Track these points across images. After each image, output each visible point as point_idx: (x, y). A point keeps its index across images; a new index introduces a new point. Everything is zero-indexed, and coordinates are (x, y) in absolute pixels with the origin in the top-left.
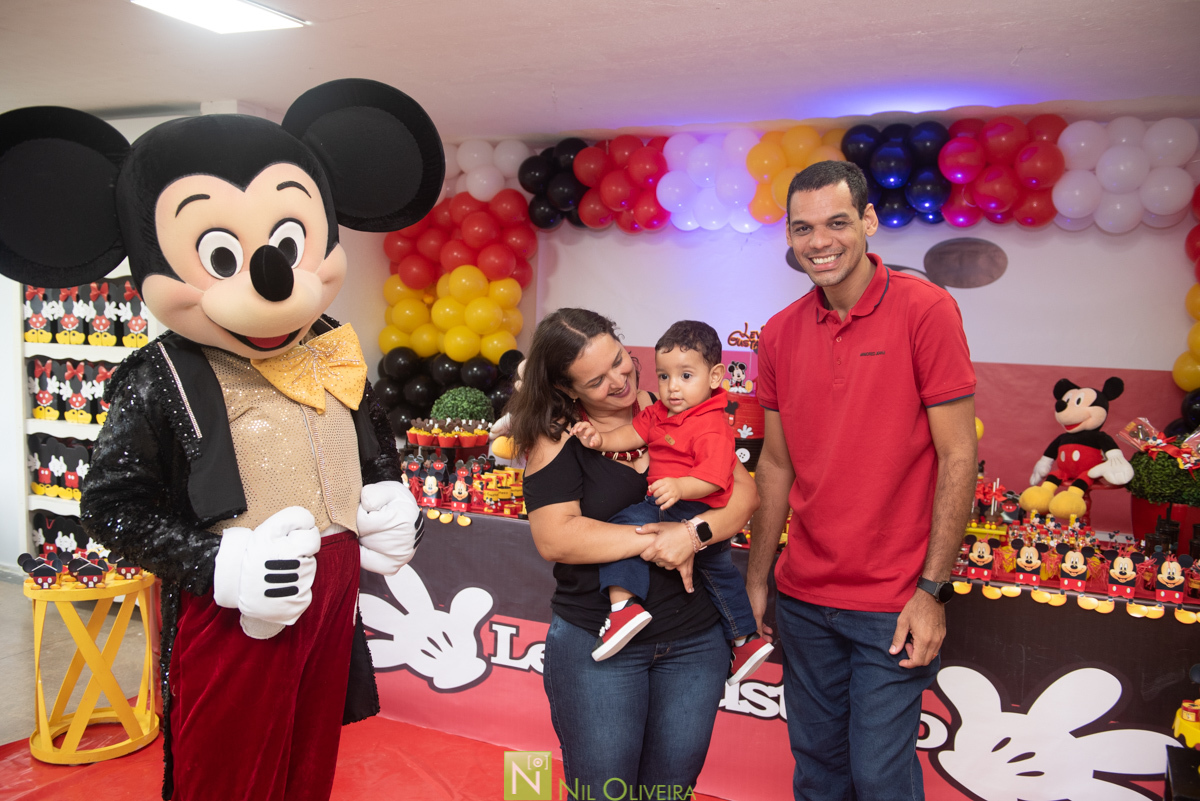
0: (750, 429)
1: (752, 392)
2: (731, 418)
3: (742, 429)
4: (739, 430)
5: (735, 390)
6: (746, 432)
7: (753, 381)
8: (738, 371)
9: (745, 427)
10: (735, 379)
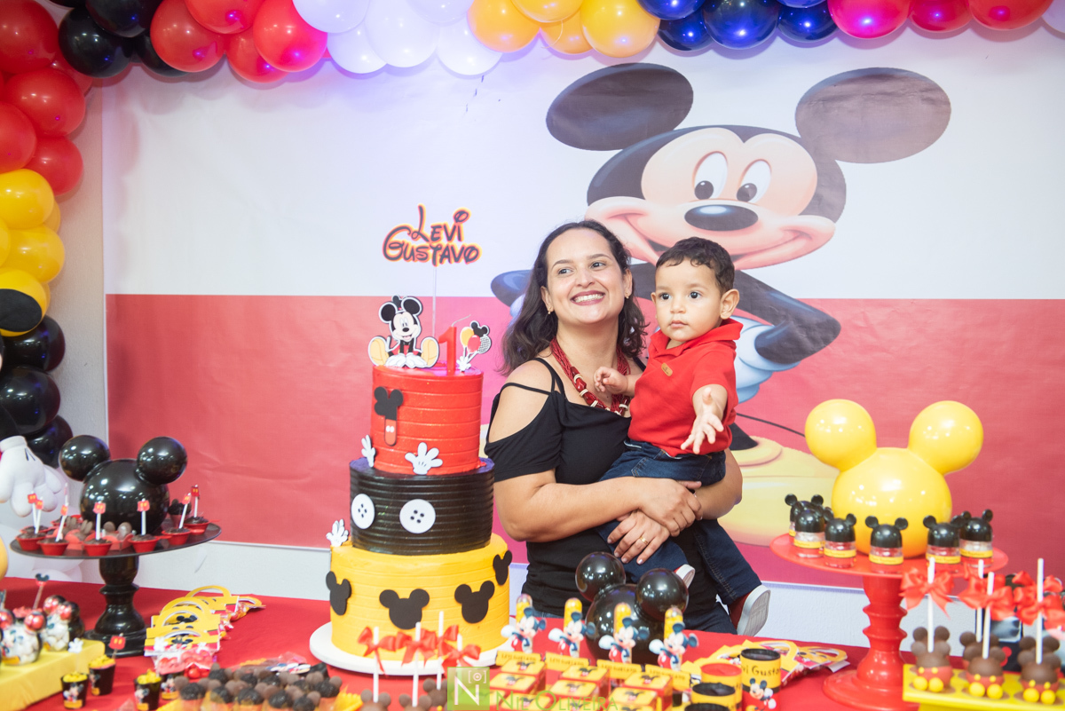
0: (435, 452)
1: (437, 365)
2: (390, 429)
3: (415, 451)
4: (409, 457)
5: (398, 361)
6: (424, 461)
7: (440, 342)
8: (403, 317)
9: (422, 447)
10: (398, 335)
